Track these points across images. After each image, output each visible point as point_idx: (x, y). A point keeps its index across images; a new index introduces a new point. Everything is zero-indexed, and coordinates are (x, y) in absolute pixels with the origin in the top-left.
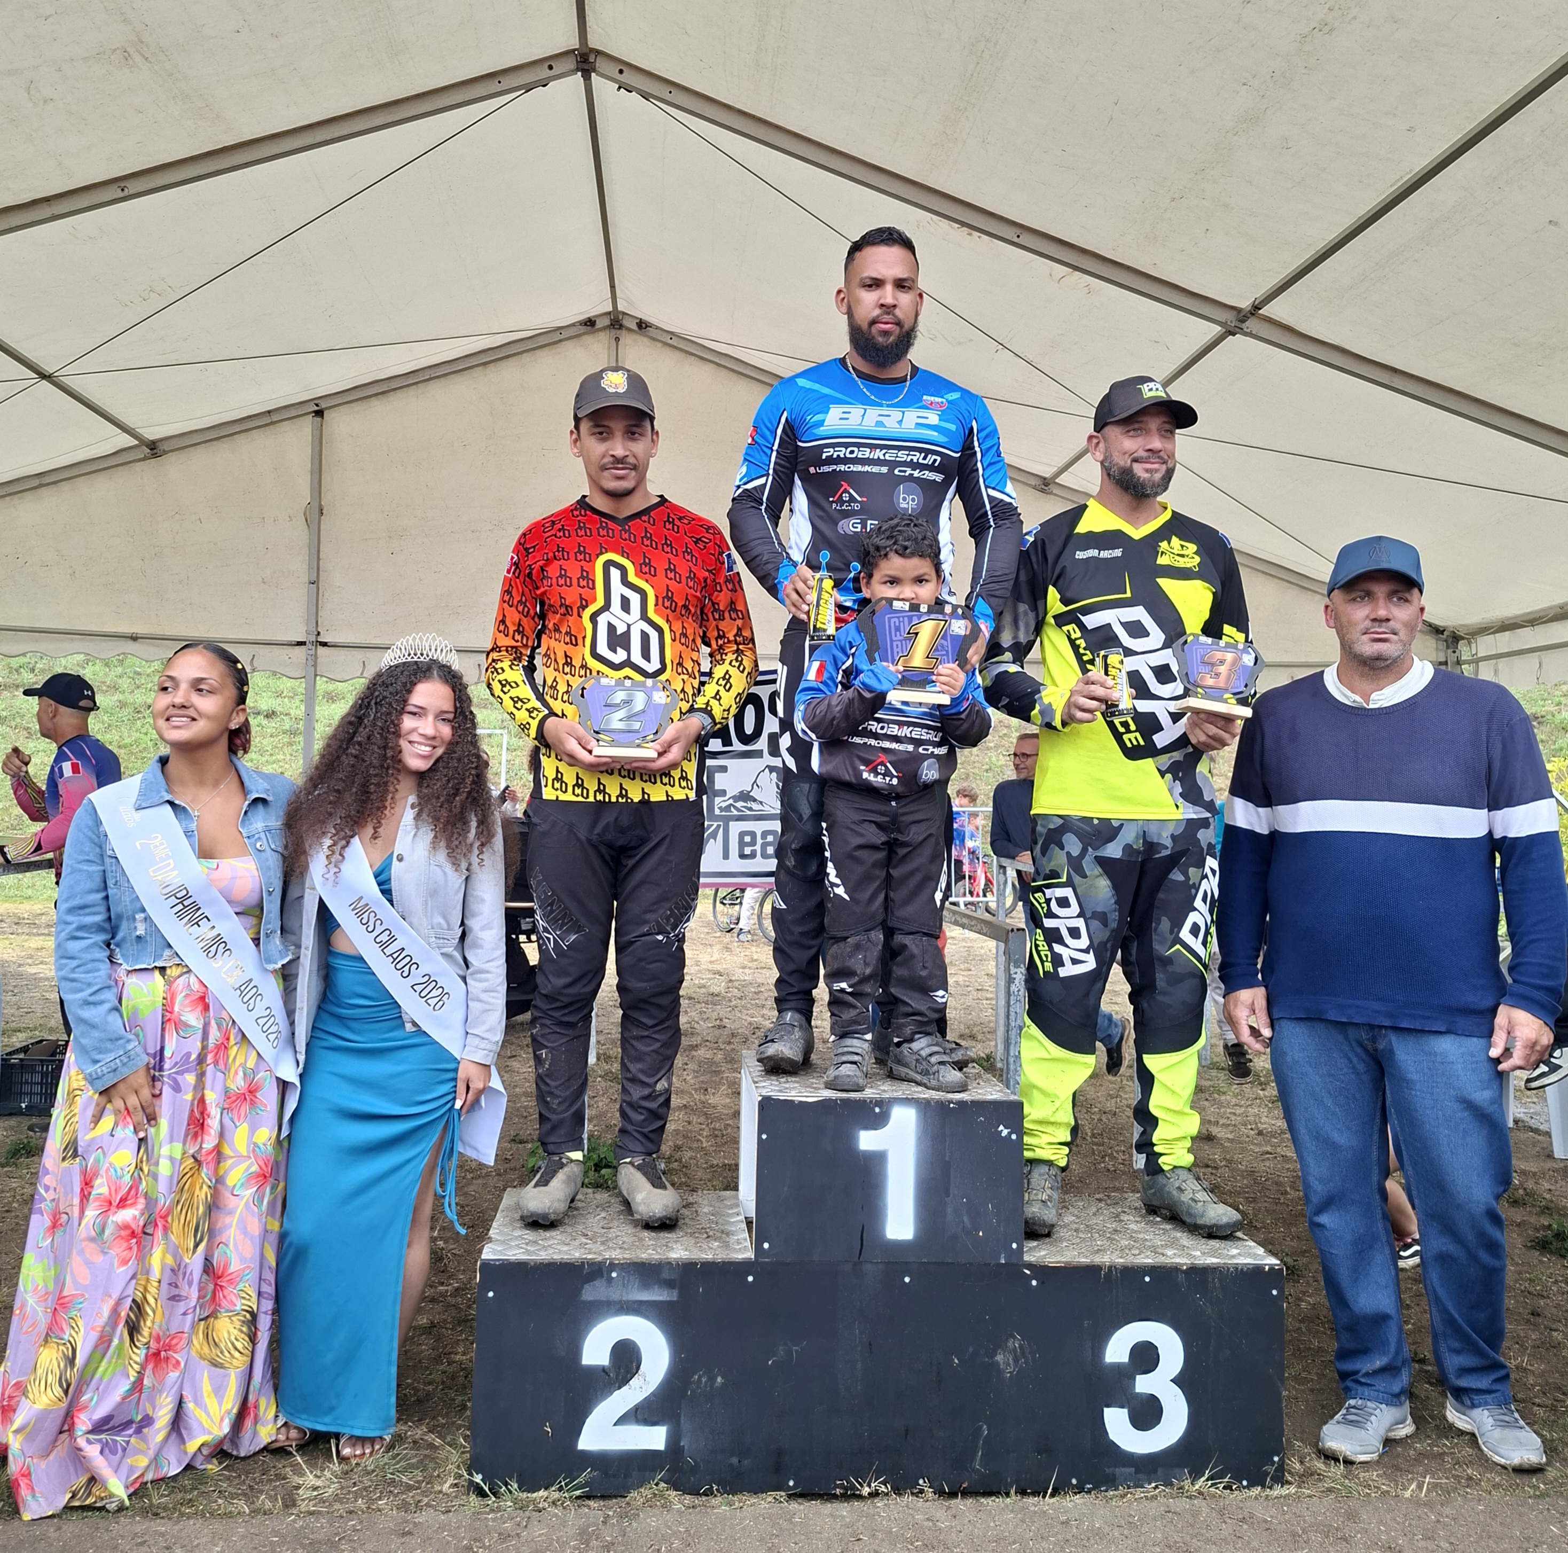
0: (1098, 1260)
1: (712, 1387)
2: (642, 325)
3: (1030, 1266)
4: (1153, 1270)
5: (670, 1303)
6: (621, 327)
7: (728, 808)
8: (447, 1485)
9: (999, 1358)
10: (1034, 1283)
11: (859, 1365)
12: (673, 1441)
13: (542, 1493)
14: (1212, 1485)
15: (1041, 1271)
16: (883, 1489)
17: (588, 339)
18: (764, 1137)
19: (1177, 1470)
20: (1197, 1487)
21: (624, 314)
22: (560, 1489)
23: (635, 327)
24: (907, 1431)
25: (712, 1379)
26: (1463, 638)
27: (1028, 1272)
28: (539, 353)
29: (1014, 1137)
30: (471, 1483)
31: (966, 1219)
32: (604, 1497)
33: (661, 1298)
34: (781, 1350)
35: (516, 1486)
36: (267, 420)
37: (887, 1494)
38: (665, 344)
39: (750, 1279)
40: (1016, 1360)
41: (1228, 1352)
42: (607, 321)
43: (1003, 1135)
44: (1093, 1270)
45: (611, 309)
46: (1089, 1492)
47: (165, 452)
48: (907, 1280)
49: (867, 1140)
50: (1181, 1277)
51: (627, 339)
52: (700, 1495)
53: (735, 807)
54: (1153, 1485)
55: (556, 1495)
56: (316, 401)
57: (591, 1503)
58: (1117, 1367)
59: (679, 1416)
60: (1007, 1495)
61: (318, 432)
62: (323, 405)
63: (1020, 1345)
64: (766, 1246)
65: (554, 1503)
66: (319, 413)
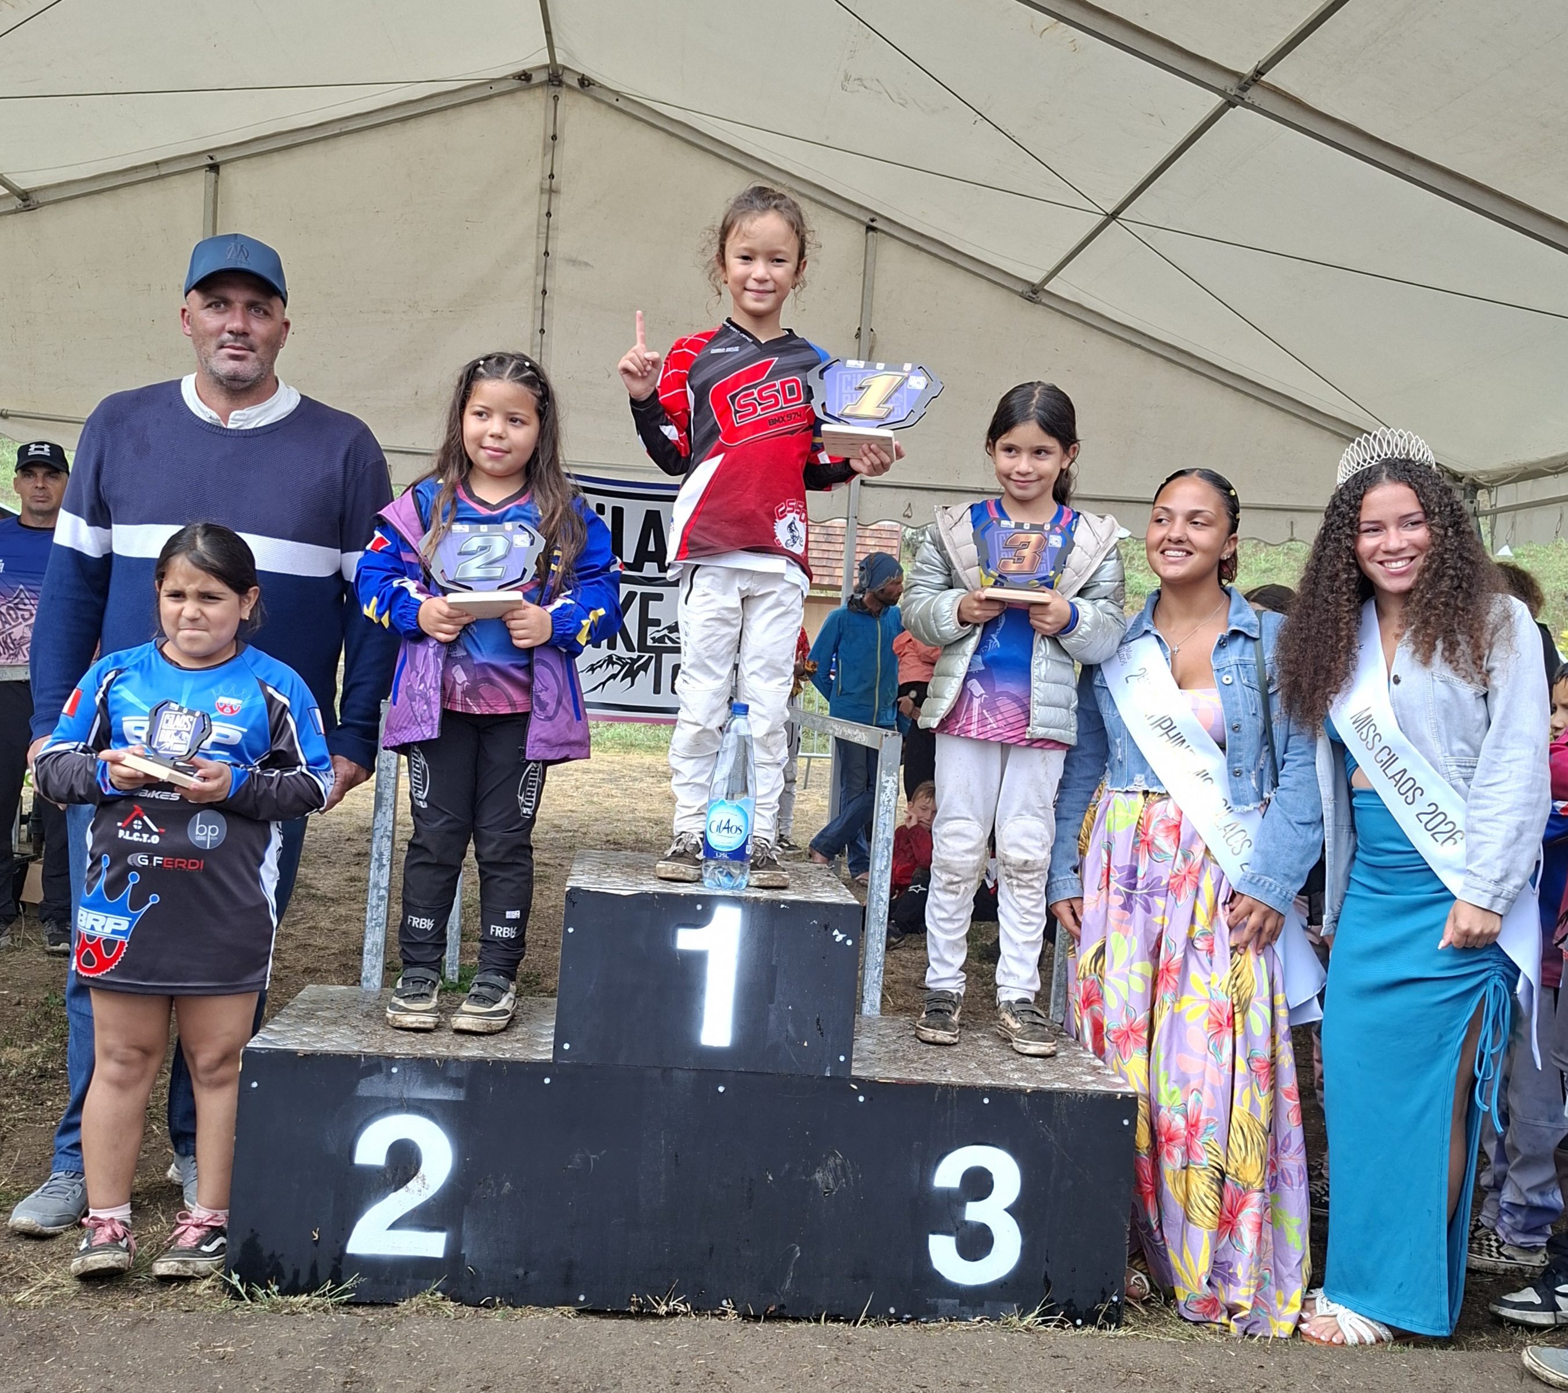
0: (934, 1078)
1: (498, 1192)
2: (585, 82)
3: (857, 1080)
4: (992, 1091)
5: (455, 1103)
6: (561, 83)
7: (661, 640)
8: (202, 1287)
9: (818, 1176)
10: (861, 1099)
11: (663, 1177)
12: (453, 1248)
13: (304, 1298)
14: (1044, 1322)
15: (870, 1086)
16: (682, 1308)
17: (523, 97)
18: (571, 930)
19: (1005, 1305)
20: (1025, 1323)
21: (565, 68)
22: (324, 1294)
23: (575, 84)
24: (712, 1249)
25: (500, 1186)
26: (1482, 487)
27: (855, 1087)
28: (466, 110)
29: (849, 943)
30: (227, 1284)
31: (790, 1027)
32: (372, 1304)
33: (446, 1098)
34: (577, 1158)
35: (275, 1288)
36: (154, 173)
37: (685, 1314)
38: (611, 106)
39: (547, 1081)
40: (836, 1179)
41: (1070, 1183)
42: (543, 76)
43: (837, 940)
44: (927, 1088)
45: (548, 62)
46: (907, 1322)
47: (40, 205)
48: (721, 1089)
49: (686, 939)
50: (1024, 1100)
51: (566, 98)
52: (480, 1306)
53: (670, 639)
54: (978, 1319)
55: (318, 1301)
56: (210, 153)
57: (360, 1311)
58: (947, 1193)
59: (460, 1225)
60: (817, 1320)
61: (212, 189)
62: (219, 158)
63: (843, 1166)
64: (566, 1046)
65: (314, 1308)
66: (214, 168)
